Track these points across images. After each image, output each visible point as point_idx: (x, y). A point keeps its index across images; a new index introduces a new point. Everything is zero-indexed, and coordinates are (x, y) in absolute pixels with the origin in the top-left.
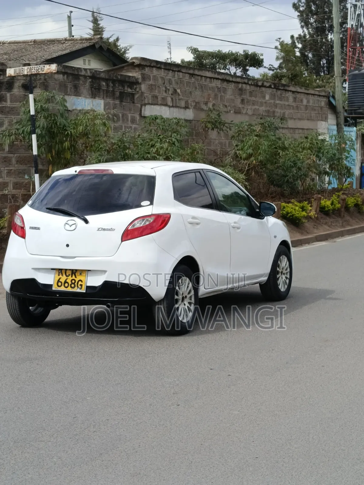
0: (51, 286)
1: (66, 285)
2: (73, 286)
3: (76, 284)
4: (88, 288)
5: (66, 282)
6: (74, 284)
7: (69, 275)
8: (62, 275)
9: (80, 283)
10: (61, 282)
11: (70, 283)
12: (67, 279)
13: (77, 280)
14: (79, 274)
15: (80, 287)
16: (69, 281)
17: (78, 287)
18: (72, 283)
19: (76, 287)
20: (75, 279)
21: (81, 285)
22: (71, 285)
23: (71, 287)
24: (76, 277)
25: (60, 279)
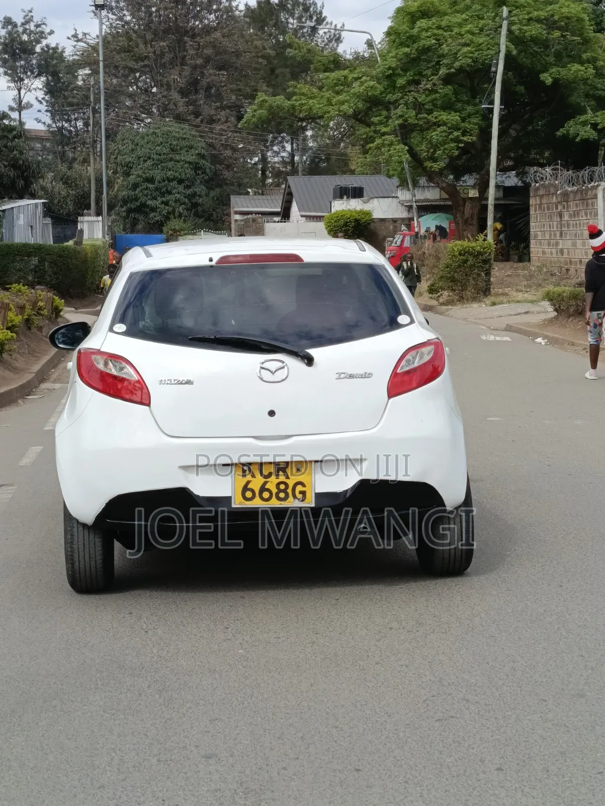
0: (227, 500)
1: (266, 495)
2: (282, 495)
3: (290, 491)
4: (319, 496)
5: (263, 489)
6: (285, 491)
7: (270, 475)
8: (253, 476)
9: (299, 488)
10: (253, 491)
11: (274, 491)
12: (266, 483)
13: (291, 483)
14: (294, 470)
15: (300, 496)
16: (272, 485)
17: (295, 496)
18: (280, 491)
19: (291, 498)
20: (287, 481)
21: (303, 493)
22: (277, 494)
23: (279, 499)
24: (288, 478)
25: (248, 482)
